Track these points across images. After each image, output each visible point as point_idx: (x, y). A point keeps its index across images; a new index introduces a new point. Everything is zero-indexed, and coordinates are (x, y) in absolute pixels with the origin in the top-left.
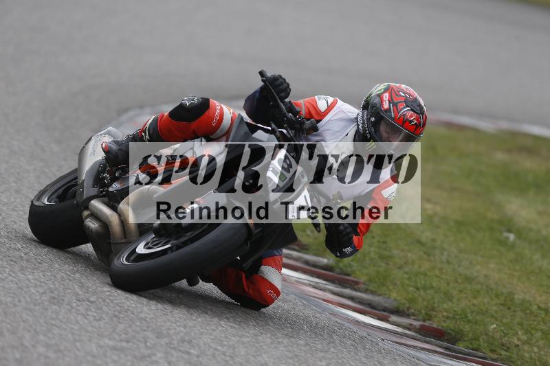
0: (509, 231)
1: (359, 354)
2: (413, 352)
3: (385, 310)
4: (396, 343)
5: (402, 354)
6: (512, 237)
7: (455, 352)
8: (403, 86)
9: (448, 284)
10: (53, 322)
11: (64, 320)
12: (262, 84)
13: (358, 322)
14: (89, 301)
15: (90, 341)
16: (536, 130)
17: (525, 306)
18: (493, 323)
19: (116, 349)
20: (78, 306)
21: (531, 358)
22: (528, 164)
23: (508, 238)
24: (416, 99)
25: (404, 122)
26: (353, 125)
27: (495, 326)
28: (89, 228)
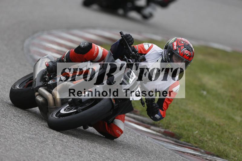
0: (204, 90)
1: (137, 143)
2: (161, 143)
3: (148, 124)
4: (154, 138)
5: (156, 143)
6: (205, 93)
7: (179, 143)
8: (183, 39)
9: (177, 113)
10: (3, 125)
11: (8, 125)
12: (121, 38)
13: (137, 129)
14: (19, 117)
15: (19, 134)
16: (216, 46)
17: (210, 124)
18: (196, 131)
19: (30, 138)
20: (14, 118)
21: (212, 147)
22: (212, 61)
23: (203, 93)
24: (189, 45)
25: (184, 55)
26: (160, 57)
27: (197, 132)
28: (38, 100)
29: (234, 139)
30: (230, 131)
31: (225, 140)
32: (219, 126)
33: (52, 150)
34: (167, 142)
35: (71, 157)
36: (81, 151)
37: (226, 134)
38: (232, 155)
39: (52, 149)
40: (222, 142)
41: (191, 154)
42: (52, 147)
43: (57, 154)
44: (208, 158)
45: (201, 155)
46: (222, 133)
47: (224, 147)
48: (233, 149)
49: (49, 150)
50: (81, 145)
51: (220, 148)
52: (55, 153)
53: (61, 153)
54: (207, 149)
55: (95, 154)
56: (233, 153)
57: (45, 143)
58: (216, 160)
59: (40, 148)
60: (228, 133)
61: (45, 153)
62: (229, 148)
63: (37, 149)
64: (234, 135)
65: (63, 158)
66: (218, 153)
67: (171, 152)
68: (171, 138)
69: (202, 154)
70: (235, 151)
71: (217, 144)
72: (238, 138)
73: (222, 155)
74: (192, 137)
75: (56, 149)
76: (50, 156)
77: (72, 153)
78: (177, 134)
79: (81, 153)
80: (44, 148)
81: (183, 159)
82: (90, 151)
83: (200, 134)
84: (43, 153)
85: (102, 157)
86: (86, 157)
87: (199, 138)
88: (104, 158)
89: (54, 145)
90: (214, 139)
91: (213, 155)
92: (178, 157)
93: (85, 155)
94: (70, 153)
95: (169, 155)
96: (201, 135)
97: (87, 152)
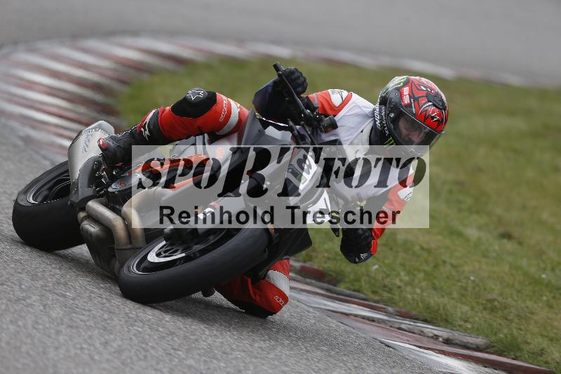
7: (336, 293)
8: (424, 80)
17: (407, 246)
18: (375, 265)
21: (413, 300)
24: (437, 95)
25: (426, 118)
26: (369, 121)
27: (376, 267)
28: (87, 231)
29: (464, 281)
30: (454, 262)
31: (443, 284)
32: (429, 251)
33: (41, 318)
34: (308, 292)
35: (86, 332)
36: (109, 319)
37: (446, 270)
38: (460, 318)
39: (41, 316)
40: (435, 289)
41: (364, 317)
42: (42, 311)
43: (52, 326)
44: (403, 326)
45: (388, 321)
46: (436, 266)
47: (441, 300)
48: (462, 303)
49: (33, 319)
50: (107, 305)
51: (432, 301)
52: (47, 325)
53: (62, 324)
54: (401, 304)
55: (141, 324)
56: (462, 313)
57: (23, 301)
58: (423, 329)
59: (13, 313)
60: (448, 267)
61: (25, 326)
62: (452, 301)
63: (6, 316)
64: (464, 272)
65: (66, 335)
66: (426, 314)
67: (318, 314)
68: (318, 283)
69: (390, 317)
70: (466, 308)
71: (425, 294)
72: (472, 278)
73: (436, 319)
74: (364, 278)
75: (49, 317)
76: (35, 331)
77: (88, 324)
78: (331, 273)
79: (108, 324)
80: (23, 314)
81: (345, 331)
82: (129, 318)
83: (384, 272)
84: (19, 326)
85: (157, 330)
86: (120, 332)
87: (383, 280)
88: (162, 332)
89: (45, 306)
90: (416, 281)
91: (415, 319)
92: (333, 326)
93: (118, 328)
94: (83, 323)
95: (313, 321)
96: (388, 272)
97: (123, 320)
